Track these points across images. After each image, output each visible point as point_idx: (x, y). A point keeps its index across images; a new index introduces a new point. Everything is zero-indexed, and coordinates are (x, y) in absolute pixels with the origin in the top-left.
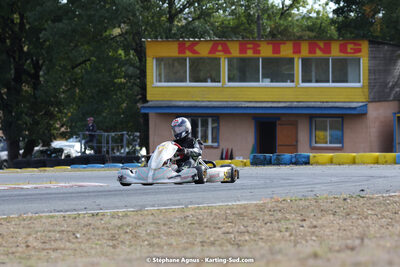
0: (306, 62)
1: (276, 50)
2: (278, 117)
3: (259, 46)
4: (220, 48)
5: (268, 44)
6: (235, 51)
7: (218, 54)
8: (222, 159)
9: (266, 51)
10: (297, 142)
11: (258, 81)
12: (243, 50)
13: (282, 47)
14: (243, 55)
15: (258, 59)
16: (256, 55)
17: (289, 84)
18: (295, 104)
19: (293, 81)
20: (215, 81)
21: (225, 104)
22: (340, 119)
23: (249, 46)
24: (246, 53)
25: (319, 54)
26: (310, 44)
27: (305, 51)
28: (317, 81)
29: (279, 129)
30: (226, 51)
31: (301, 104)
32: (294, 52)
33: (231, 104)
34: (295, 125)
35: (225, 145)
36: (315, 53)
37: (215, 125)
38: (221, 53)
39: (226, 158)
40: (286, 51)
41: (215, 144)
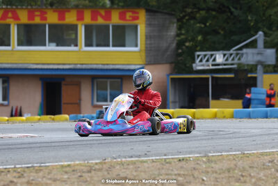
0: (88, 29)
1: (62, 17)
2: (63, 78)
3: (46, 13)
4: (10, 15)
5: (54, 11)
6: (24, 18)
7: (8, 21)
8: (12, 116)
9: (52, 18)
10: (80, 100)
11: (45, 45)
12: (31, 17)
13: (67, 15)
14: (31, 22)
15: (45, 25)
16: (43, 22)
17: (72, 48)
18: (79, 66)
19: (76, 45)
20: (5, 45)
21: (15, 66)
22: (119, 80)
23: (37, 13)
24: (34, 19)
25: (100, 21)
26: (92, 12)
27: (88, 19)
28: (98, 46)
29: (64, 88)
30: (16, 18)
31: (84, 67)
32: (78, 19)
33: (20, 66)
34: (79, 85)
35: (14, 103)
36: (96, 20)
37: (6, 85)
38: (12, 20)
39: (16, 115)
40: (71, 18)
41: (6, 103)
